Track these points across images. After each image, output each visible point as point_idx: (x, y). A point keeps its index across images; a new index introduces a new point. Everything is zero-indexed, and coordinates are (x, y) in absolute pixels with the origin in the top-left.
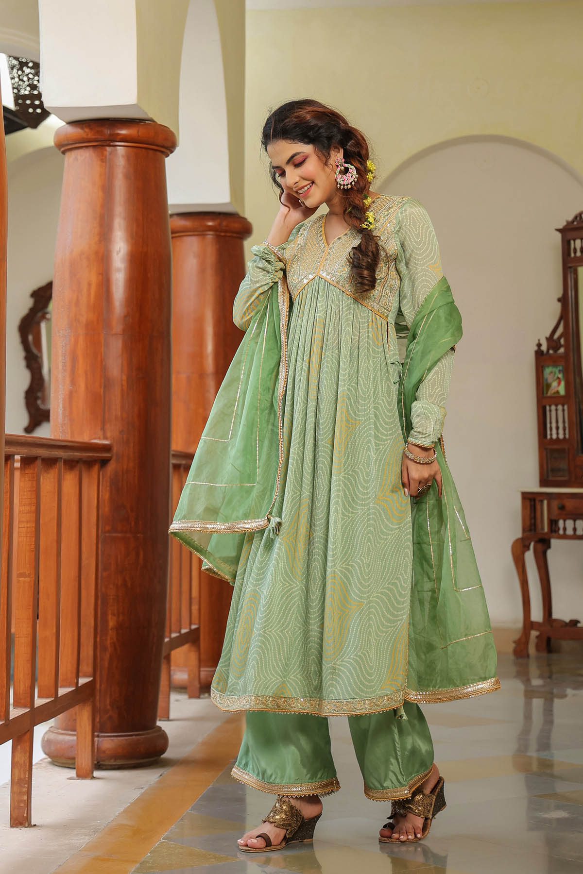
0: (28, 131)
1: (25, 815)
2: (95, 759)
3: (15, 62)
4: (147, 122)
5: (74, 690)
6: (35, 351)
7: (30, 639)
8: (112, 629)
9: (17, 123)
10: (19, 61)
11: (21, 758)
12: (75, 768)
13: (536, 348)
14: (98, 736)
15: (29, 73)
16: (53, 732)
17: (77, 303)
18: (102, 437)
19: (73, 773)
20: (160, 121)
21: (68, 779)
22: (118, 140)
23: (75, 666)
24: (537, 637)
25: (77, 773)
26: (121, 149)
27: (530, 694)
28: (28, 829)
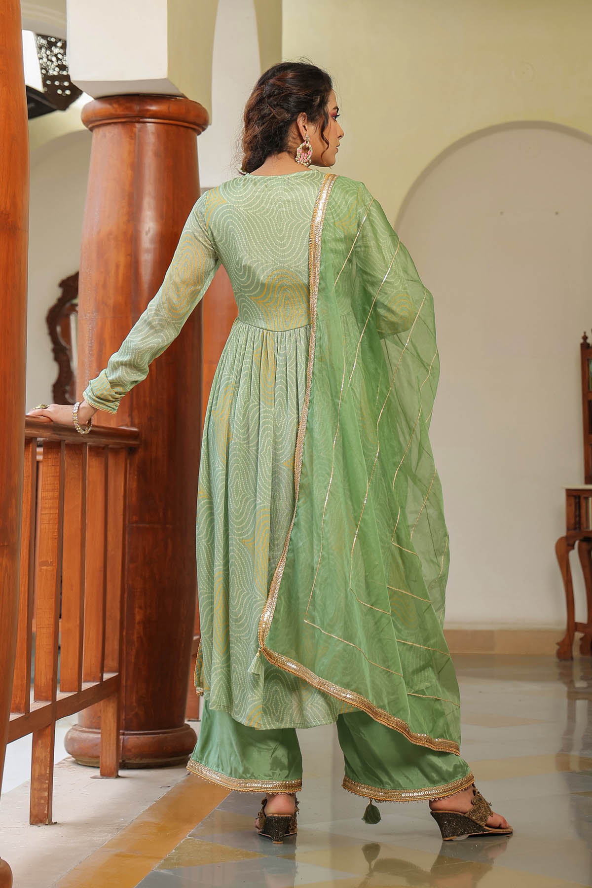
0: (58, 115)
1: (46, 812)
2: (120, 758)
3: (44, 42)
4: (178, 98)
5: (98, 685)
6: (63, 343)
7: (52, 630)
8: (139, 623)
9: (44, 105)
10: (47, 40)
11: (42, 754)
12: (99, 767)
13: (582, 341)
14: (123, 734)
15: (58, 54)
16: (77, 730)
17: (104, 286)
18: (129, 424)
19: (97, 772)
20: (191, 97)
21: (91, 778)
22: (147, 116)
23: (100, 659)
24: (581, 639)
25: (101, 772)
26: (150, 126)
27: (573, 695)
28: (48, 826)
